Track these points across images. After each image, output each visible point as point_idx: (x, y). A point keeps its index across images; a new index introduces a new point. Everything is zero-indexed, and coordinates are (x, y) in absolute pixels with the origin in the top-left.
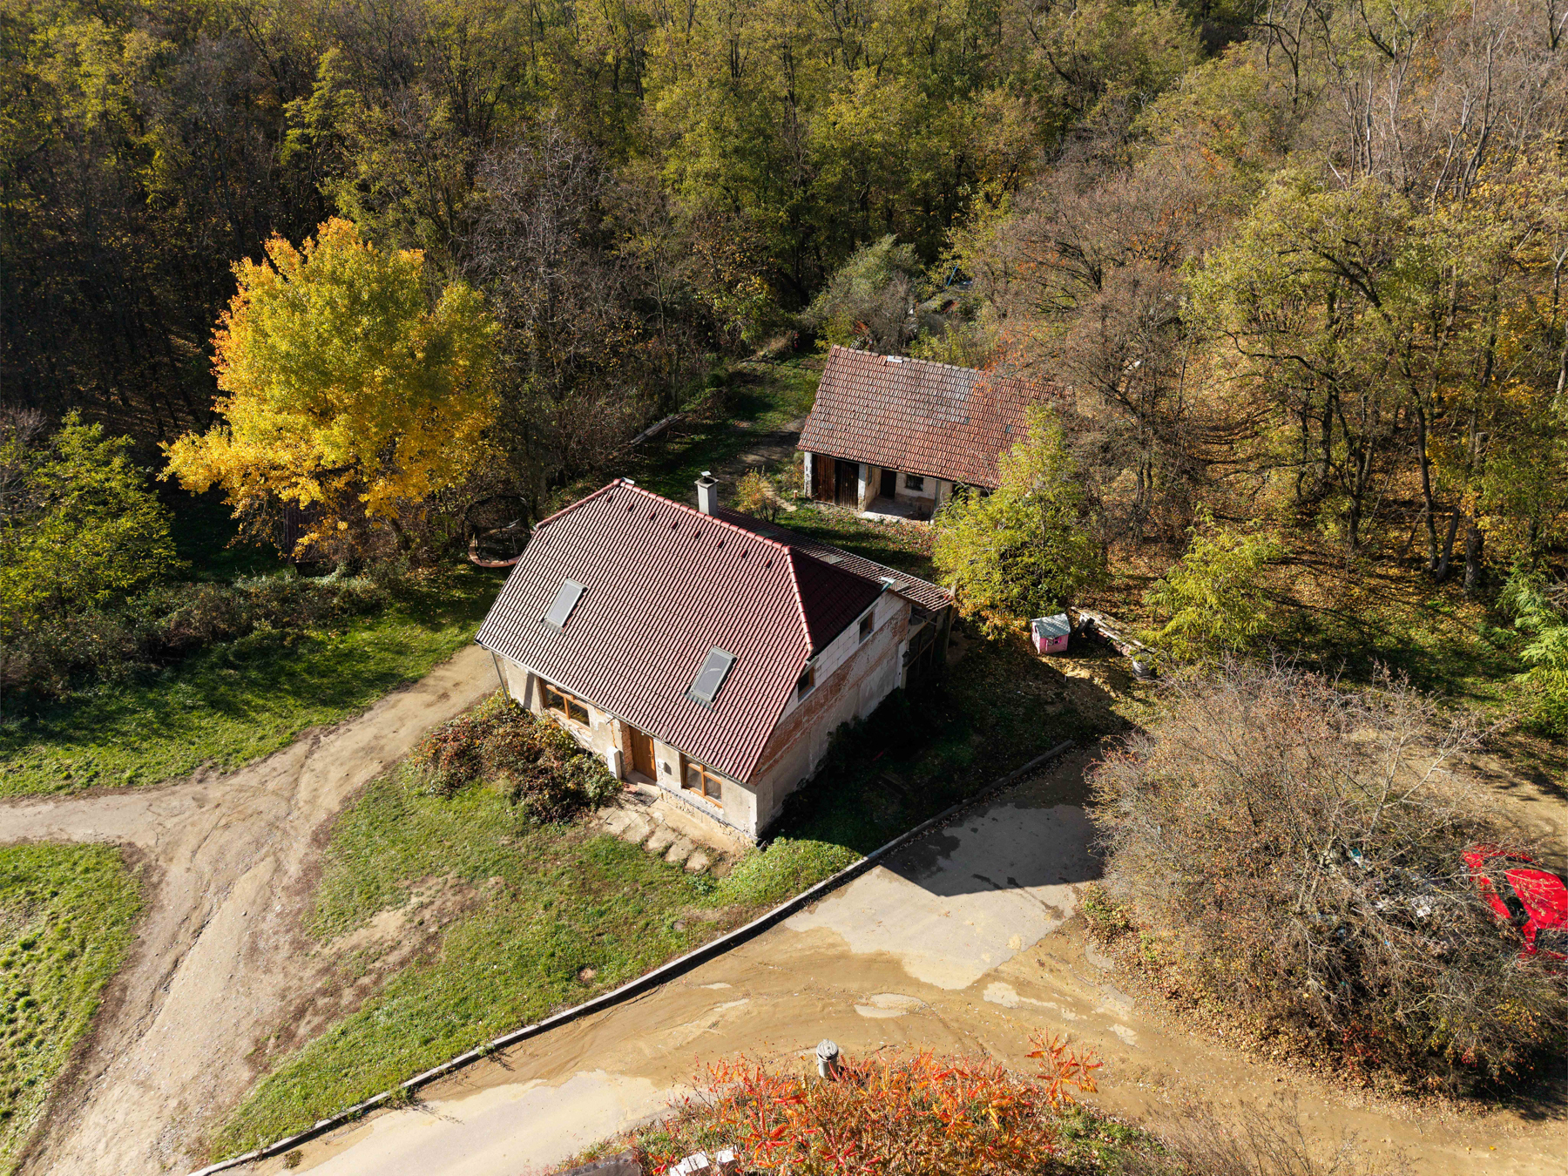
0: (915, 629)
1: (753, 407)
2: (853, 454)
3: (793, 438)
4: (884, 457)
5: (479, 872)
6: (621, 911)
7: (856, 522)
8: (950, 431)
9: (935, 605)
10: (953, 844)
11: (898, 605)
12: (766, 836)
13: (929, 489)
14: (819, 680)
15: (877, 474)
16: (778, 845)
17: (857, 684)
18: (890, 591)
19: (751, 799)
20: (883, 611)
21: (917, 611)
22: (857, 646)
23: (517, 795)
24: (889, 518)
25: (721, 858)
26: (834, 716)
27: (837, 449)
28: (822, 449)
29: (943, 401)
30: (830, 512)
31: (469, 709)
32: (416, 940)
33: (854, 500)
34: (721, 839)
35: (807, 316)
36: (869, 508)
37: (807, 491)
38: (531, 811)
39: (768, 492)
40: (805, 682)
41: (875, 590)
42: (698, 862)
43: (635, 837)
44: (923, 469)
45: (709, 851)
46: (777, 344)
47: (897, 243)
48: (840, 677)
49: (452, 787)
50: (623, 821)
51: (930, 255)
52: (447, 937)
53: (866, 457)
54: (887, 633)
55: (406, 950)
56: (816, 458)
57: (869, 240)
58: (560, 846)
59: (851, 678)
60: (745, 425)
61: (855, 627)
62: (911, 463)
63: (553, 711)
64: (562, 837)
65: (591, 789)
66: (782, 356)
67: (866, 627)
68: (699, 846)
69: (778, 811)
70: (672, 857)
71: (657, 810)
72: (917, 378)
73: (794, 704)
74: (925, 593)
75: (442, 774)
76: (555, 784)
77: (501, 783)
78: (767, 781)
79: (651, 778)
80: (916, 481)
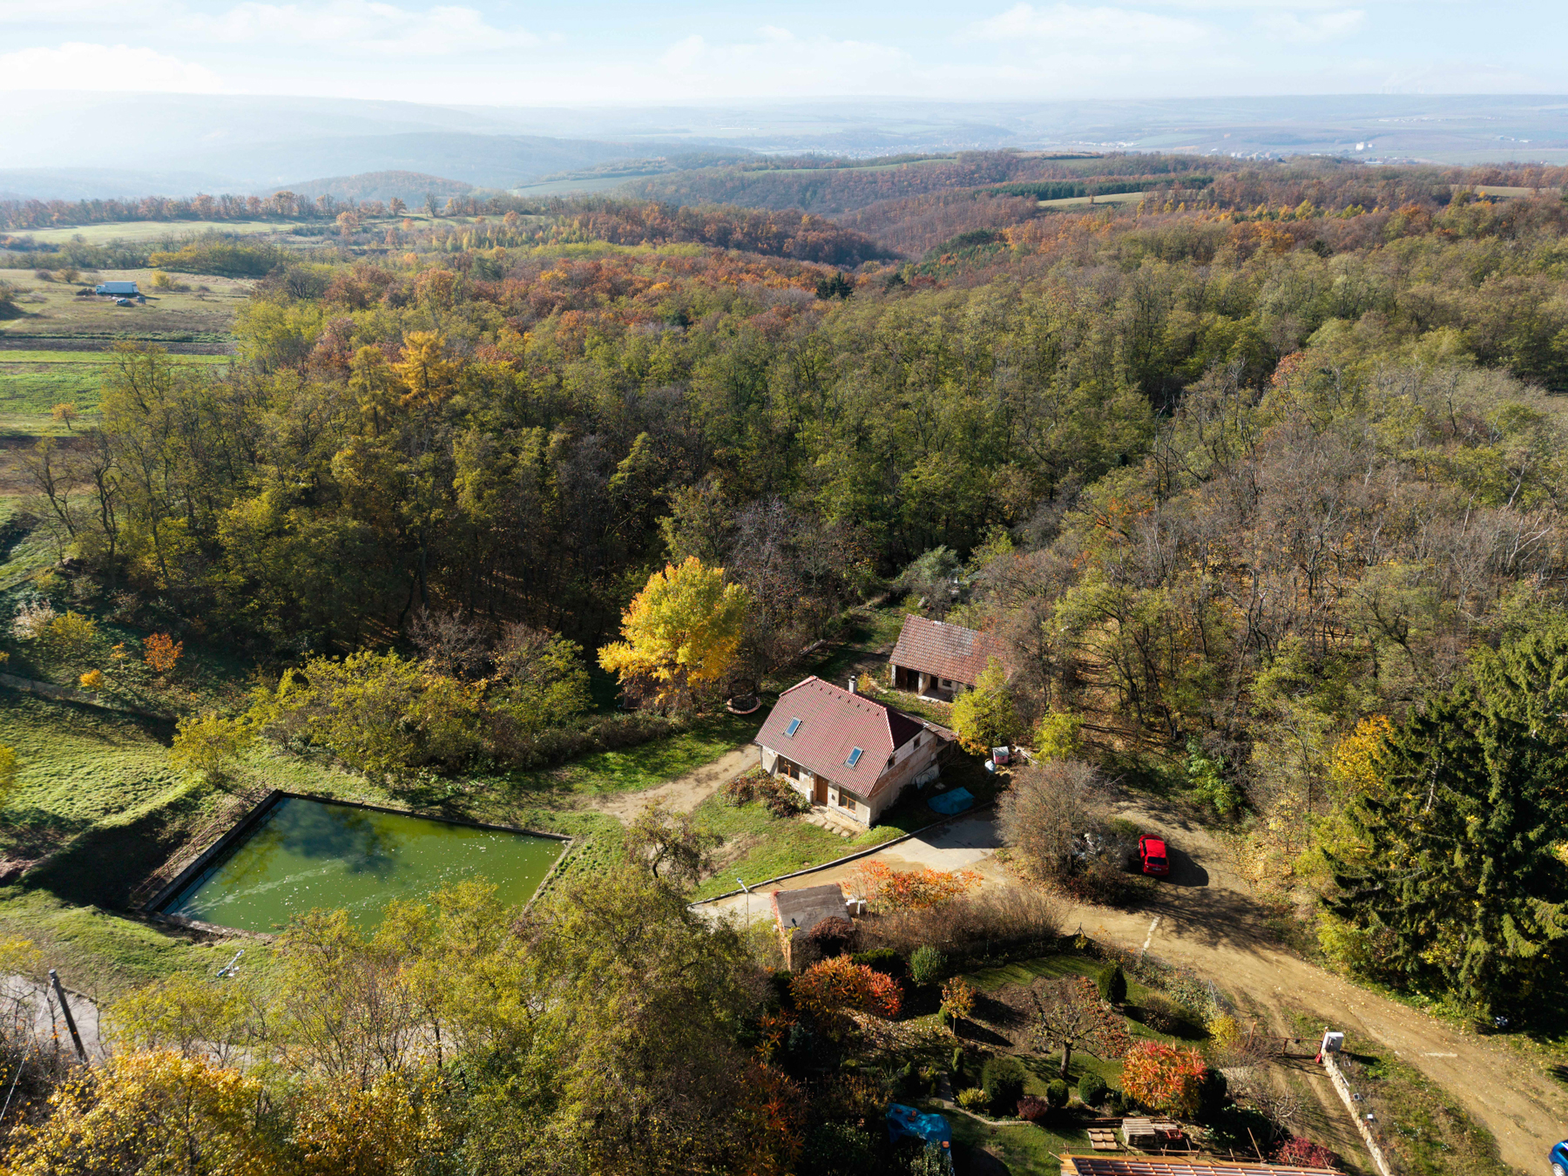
0: (940, 749)
1: (865, 636)
2: (916, 668)
3: (885, 657)
4: (932, 670)
5: (758, 832)
6: (816, 846)
7: (918, 700)
8: (963, 659)
9: (948, 739)
10: (948, 831)
11: (931, 736)
12: (873, 825)
13: (954, 687)
14: (897, 762)
15: (929, 678)
16: (879, 829)
17: (912, 768)
18: (927, 730)
19: (868, 810)
20: (924, 738)
21: (940, 740)
22: (912, 752)
23: (769, 806)
24: (934, 700)
25: (854, 833)
26: (902, 781)
27: (908, 664)
28: (901, 664)
29: (961, 645)
30: (903, 696)
31: (745, 772)
32: (739, 852)
33: (916, 689)
34: (854, 826)
35: (897, 583)
36: (924, 694)
37: (893, 683)
38: (776, 813)
39: (874, 683)
40: (891, 762)
41: (920, 727)
42: (845, 834)
43: (819, 824)
44: (950, 677)
45: (850, 831)
46: (877, 600)
47: (947, 550)
48: (905, 763)
49: (740, 804)
50: (814, 818)
51: (964, 557)
52: (750, 851)
53: (922, 669)
54: (926, 748)
55: (735, 855)
56: (898, 668)
57: (933, 547)
58: (789, 825)
59: (910, 765)
60: (858, 646)
61: (911, 742)
62: (944, 673)
63: (783, 775)
64: (789, 823)
65: (800, 805)
66: (880, 606)
67: (917, 743)
68: (845, 829)
69: (878, 816)
70: (834, 832)
71: (828, 815)
72: (949, 632)
73: (886, 771)
74: (946, 734)
75: (736, 798)
76: (786, 802)
77: (763, 802)
78: (875, 800)
79: (825, 804)
80: (948, 683)
